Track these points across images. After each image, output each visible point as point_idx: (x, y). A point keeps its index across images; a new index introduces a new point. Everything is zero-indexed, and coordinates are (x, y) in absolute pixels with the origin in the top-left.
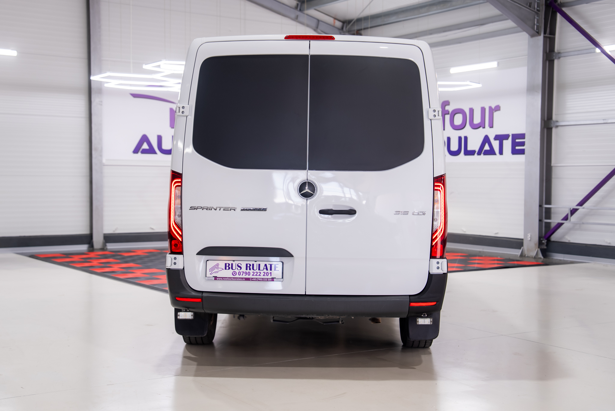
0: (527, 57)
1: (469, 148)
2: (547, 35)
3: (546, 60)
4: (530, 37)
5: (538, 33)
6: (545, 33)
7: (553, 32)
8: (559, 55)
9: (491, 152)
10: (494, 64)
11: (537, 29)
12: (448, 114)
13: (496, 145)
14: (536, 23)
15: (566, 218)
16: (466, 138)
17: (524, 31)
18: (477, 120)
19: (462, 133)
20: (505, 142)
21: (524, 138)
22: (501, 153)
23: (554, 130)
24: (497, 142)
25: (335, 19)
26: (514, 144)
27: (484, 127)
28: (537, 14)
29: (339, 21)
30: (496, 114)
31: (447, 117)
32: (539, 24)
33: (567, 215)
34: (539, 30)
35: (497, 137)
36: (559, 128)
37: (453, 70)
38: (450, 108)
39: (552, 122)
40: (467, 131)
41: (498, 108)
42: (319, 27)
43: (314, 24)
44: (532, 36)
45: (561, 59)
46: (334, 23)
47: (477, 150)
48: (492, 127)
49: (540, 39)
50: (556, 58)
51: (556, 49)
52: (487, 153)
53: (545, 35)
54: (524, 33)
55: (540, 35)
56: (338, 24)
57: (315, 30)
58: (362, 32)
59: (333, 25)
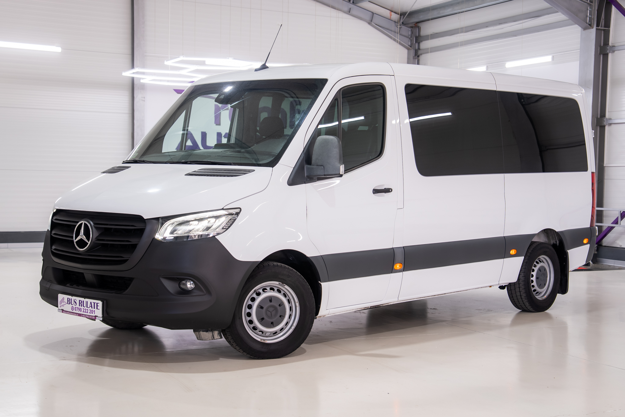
0: (579, 50)
2: (600, 28)
3: (600, 54)
4: (582, 29)
5: (590, 25)
6: (598, 25)
7: (607, 24)
8: (613, 49)
10: (548, 59)
11: (589, 22)
14: (588, 14)
15: (616, 222)
17: (576, 23)
23: (607, 128)
25: (392, 11)
28: (590, 5)
29: (396, 13)
32: (592, 16)
33: (618, 218)
34: (591, 23)
36: (613, 126)
37: (509, 65)
39: (605, 120)
42: (373, 21)
43: (368, 18)
44: (585, 29)
45: (616, 52)
46: (391, 15)
49: (592, 32)
50: (610, 52)
51: (611, 42)
53: (598, 28)
54: (577, 26)
55: (593, 28)
56: (395, 17)
57: (369, 23)
58: (420, 25)
59: (389, 18)
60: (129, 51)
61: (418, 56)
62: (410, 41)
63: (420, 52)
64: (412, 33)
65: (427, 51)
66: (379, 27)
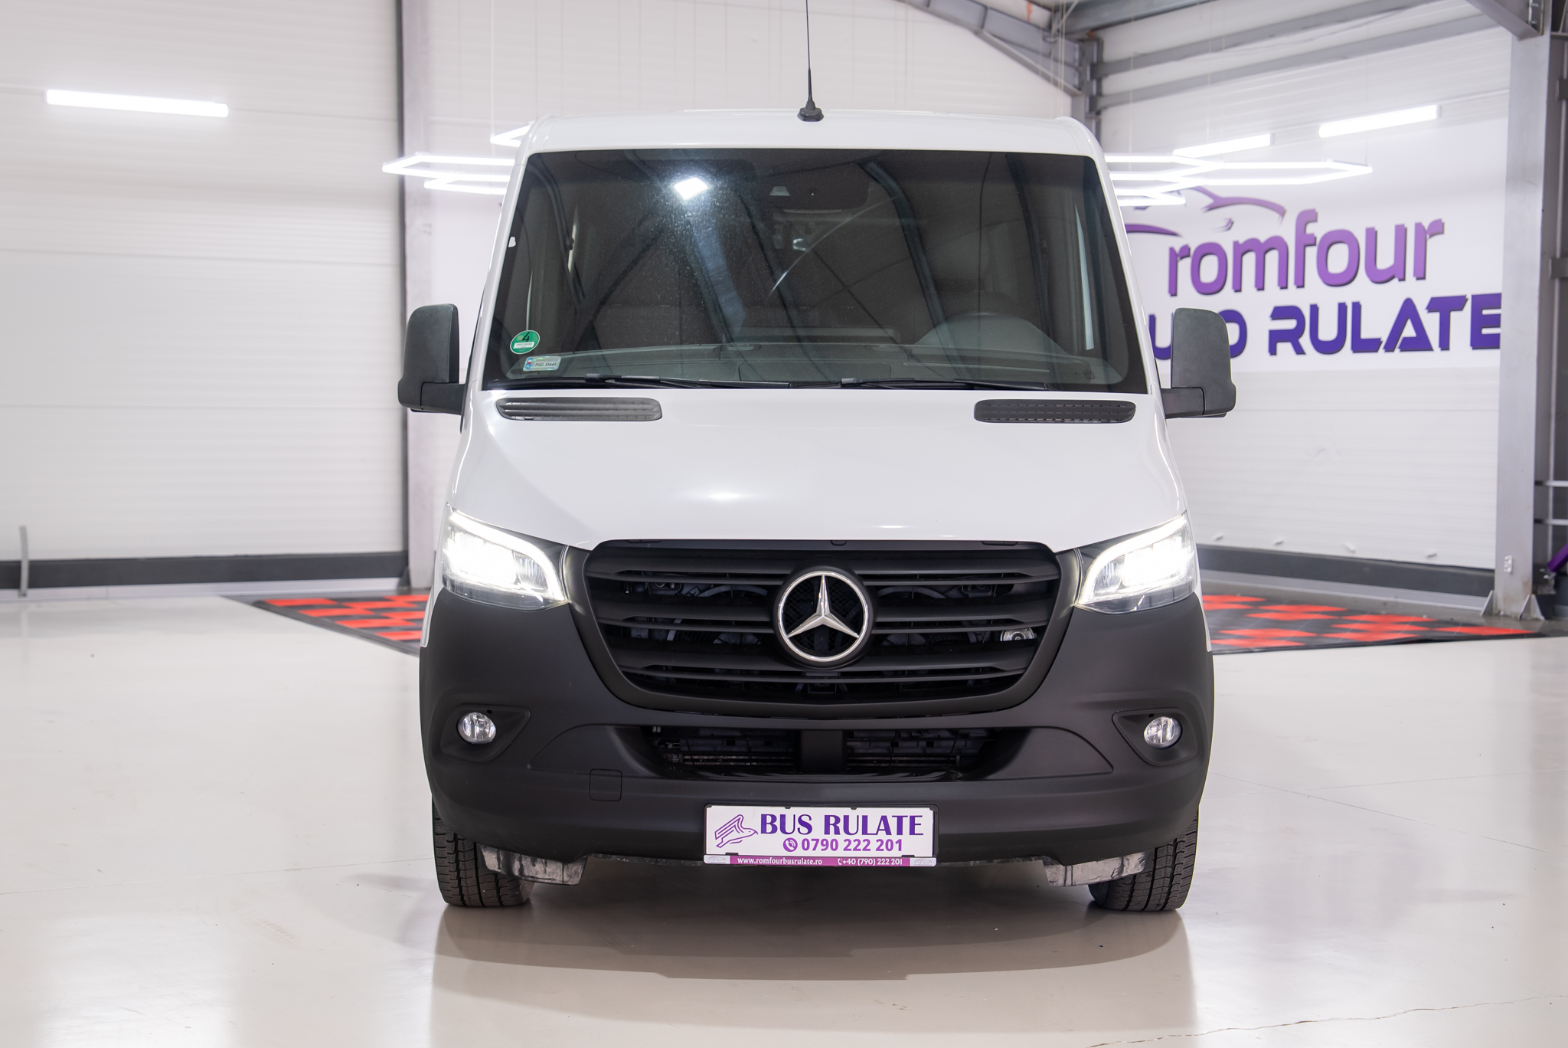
0: (1508, 91)
1: (1365, 334)
2: (1560, 33)
3: (1561, 99)
4: (1516, 38)
5: (1535, 27)
6: (1555, 27)
9: (1420, 343)
10: (1428, 113)
11: (1533, 19)
12: (1314, 244)
13: (1431, 323)
14: (1531, 1)
16: (1357, 307)
17: (1500, 23)
18: (1385, 260)
19: (1347, 295)
20: (1454, 315)
21: (1499, 307)
22: (1445, 345)
24: (1436, 316)
25: (1031, 2)
26: (1479, 322)
27: (1403, 279)
29: (1045, 7)
30: (1433, 243)
31: (1311, 253)
32: (1540, 3)
34: (1539, 21)
35: (1436, 304)
37: (1328, 130)
38: (1317, 230)
40: (1361, 289)
41: (1437, 228)
42: (987, 25)
43: (974, 18)
44: (1522, 36)
46: (1029, 12)
47: (1384, 339)
48: (1424, 278)
49: (1542, 45)
52: (1410, 345)
53: (1555, 33)
54: (1501, 29)
55: (1542, 34)
56: (1039, 15)
57: (977, 33)
58: (1101, 34)
59: (1026, 18)
60: (391, 112)
61: (1098, 113)
62: (1077, 75)
63: (1102, 103)
64: (1083, 54)
65: (1123, 99)
66: (1002, 43)
